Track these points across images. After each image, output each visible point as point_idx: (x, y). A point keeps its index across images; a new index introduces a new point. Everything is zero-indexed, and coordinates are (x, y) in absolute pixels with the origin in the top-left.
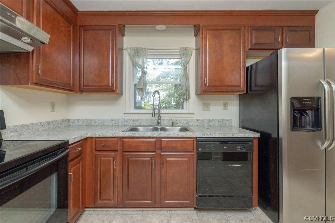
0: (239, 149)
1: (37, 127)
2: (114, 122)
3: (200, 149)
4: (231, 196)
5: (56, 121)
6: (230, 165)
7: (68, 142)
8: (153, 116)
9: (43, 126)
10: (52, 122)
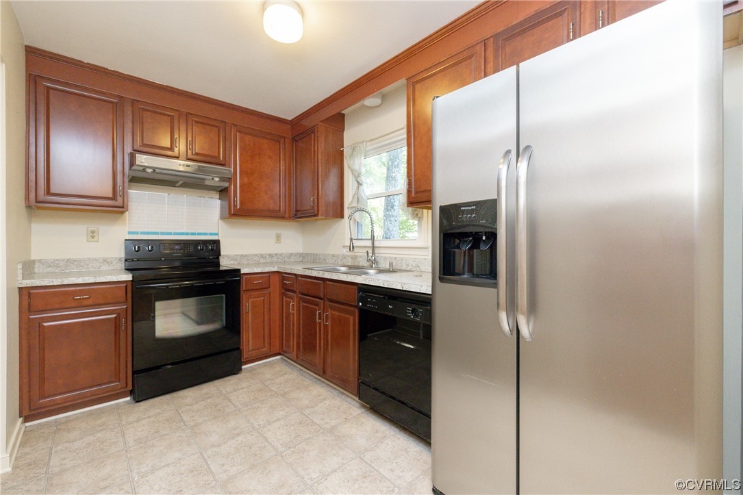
0: (409, 313)
1: (257, 258)
2: (335, 259)
3: (360, 304)
4: (403, 403)
5: (281, 255)
6: (398, 343)
7: (239, 270)
8: (350, 250)
9: (264, 258)
10: (276, 254)
